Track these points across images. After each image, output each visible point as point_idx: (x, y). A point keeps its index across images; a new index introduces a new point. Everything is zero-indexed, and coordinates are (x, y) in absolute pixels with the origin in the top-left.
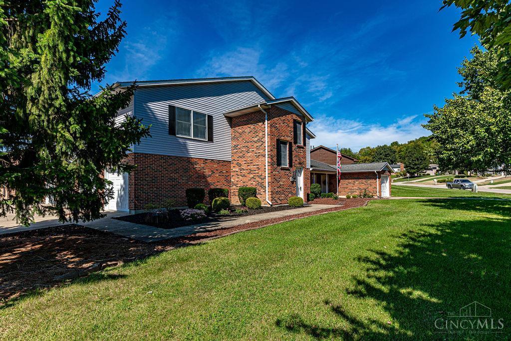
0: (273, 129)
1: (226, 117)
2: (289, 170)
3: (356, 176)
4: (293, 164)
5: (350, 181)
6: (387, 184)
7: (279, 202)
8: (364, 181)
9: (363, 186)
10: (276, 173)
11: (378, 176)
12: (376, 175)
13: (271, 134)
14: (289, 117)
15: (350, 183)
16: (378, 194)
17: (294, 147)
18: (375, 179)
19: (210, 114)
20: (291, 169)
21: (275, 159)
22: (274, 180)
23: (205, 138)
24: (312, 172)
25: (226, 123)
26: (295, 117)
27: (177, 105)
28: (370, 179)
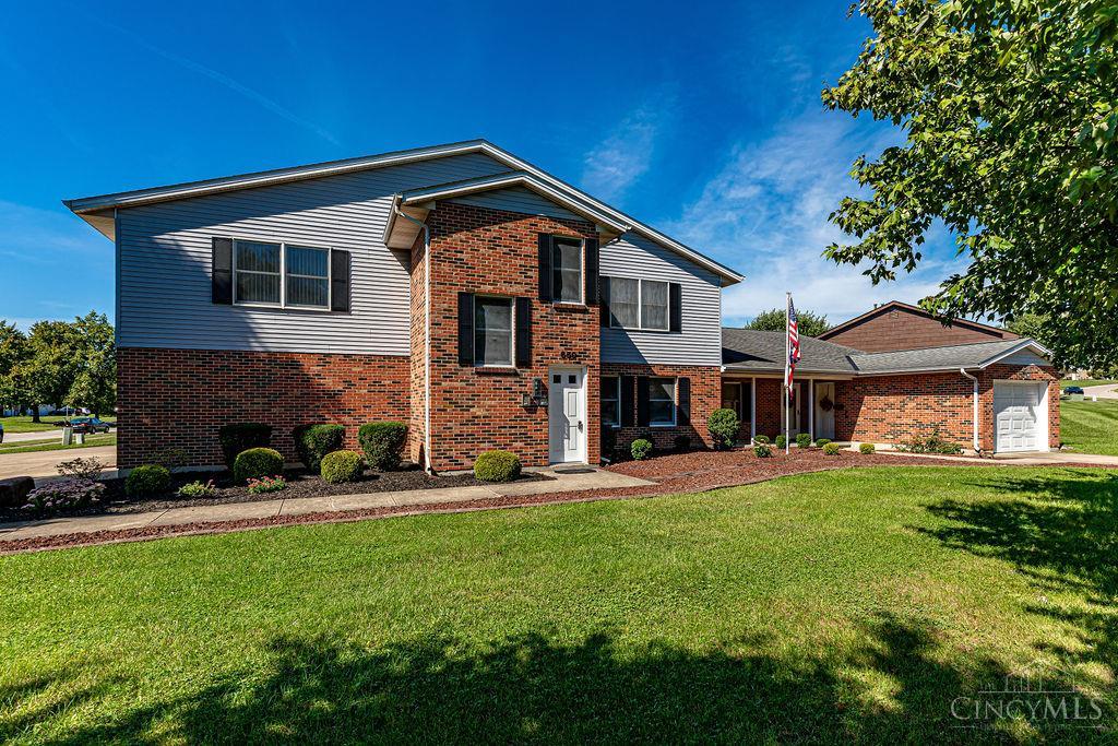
0: (445, 267)
1: (393, 250)
2: (516, 374)
3: (909, 385)
4: (535, 358)
5: (892, 399)
6: (1042, 409)
7: (467, 462)
8: (932, 399)
9: (929, 417)
10: (458, 384)
11: (976, 385)
12: (971, 382)
13: (438, 279)
14: (521, 228)
15: (890, 406)
16: (976, 442)
17: (540, 311)
18: (969, 394)
19: (339, 246)
20: (526, 373)
21: (452, 348)
22: (445, 402)
23: (325, 304)
24: (728, 375)
25: (395, 265)
26: (546, 227)
27: (234, 236)
28: (952, 393)
